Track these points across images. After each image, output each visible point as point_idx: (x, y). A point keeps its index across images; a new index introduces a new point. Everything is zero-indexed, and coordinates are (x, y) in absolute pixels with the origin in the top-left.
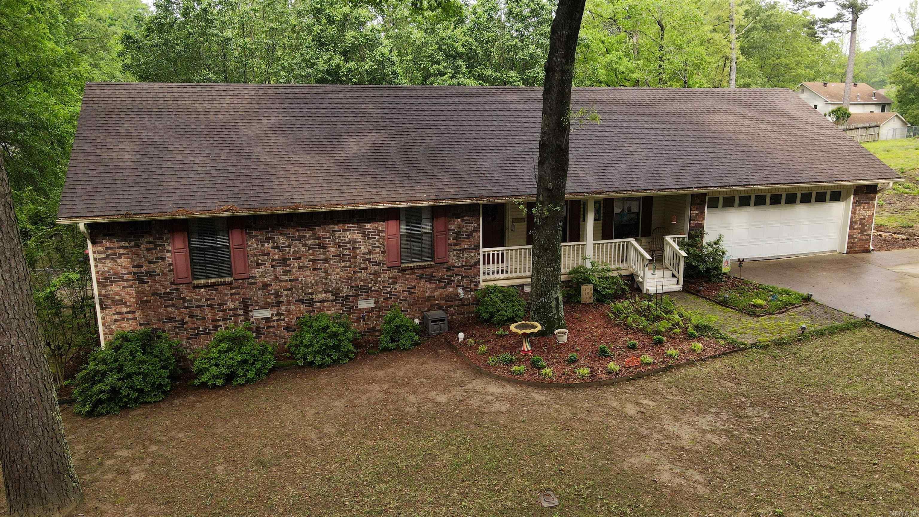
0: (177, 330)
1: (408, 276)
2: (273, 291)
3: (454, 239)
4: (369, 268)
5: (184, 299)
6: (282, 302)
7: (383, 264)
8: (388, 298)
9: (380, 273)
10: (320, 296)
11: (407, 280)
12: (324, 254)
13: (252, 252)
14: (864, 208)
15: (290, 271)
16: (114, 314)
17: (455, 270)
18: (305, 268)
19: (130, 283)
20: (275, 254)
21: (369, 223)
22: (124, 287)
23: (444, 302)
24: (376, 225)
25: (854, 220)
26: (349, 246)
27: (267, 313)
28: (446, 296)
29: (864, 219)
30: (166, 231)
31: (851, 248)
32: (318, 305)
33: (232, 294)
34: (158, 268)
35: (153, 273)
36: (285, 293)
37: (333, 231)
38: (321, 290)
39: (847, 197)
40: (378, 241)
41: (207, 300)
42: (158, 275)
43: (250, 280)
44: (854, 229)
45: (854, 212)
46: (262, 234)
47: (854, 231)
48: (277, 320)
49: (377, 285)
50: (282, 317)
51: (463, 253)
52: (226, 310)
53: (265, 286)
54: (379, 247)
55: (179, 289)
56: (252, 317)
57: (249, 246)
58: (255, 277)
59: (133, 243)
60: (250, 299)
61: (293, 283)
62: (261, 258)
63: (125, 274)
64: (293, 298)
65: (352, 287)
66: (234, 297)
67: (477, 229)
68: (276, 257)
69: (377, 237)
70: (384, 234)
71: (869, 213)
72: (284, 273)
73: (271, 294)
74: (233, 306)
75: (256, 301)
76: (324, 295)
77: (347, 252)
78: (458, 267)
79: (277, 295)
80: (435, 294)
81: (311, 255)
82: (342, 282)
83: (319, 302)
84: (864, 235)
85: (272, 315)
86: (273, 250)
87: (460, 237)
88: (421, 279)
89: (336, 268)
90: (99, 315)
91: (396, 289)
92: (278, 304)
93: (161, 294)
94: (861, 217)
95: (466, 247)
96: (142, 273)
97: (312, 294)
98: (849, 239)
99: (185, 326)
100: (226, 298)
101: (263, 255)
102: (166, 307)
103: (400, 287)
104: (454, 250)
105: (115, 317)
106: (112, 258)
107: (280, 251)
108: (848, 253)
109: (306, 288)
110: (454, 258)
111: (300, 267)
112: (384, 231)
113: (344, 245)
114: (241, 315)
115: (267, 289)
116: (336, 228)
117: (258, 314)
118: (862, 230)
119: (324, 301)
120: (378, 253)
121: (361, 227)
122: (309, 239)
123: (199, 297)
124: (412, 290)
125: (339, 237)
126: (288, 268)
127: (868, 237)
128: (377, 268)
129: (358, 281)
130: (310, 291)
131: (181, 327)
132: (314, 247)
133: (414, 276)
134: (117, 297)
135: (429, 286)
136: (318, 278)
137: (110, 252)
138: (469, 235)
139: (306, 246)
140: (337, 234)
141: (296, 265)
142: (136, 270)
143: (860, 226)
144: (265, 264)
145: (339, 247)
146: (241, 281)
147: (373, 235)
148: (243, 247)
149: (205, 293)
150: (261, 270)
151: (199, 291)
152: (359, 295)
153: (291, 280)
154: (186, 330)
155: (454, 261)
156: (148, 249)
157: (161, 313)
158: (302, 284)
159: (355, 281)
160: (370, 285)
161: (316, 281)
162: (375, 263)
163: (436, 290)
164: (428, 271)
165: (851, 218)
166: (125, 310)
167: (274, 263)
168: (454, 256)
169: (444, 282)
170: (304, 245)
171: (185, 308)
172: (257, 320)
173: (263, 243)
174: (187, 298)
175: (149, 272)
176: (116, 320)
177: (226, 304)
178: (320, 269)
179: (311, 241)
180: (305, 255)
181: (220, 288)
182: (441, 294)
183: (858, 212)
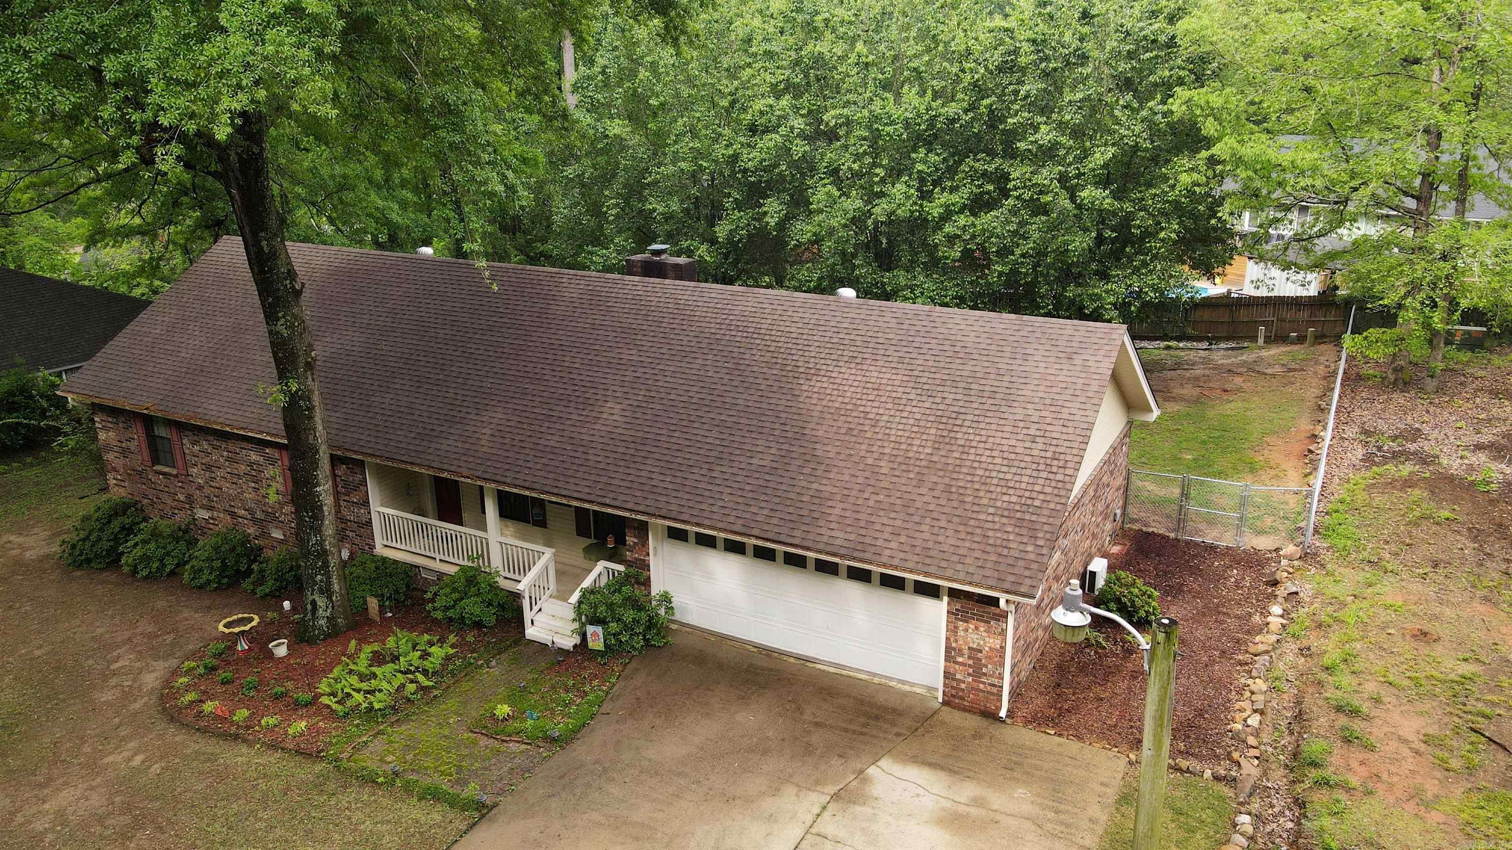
2: (206, 494)
3: (342, 487)
6: (214, 507)
9: (283, 505)
10: (240, 511)
13: (187, 451)
15: (216, 479)
16: (114, 479)
17: (348, 524)
18: (225, 479)
19: (118, 455)
20: (203, 458)
21: (267, 447)
22: (116, 457)
24: (273, 451)
25: (954, 645)
26: (254, 467)
27: (205, 514)
29: (981, 651)
30: (132, 420)
31: (953, 696)
32: (240, 520)
33: (179, 487)
34: (132, 446)
35: (129, 451)
36: (215, 499)
37: (240, 448)
38: (240, 505)
40: (277, 469)
41: (165, 486)
42: (133, 453)
43: (190, 478)
45: (952, 630)
47: (957, 667)
48: (213, 524)
49: (283, 516)
50: (216, 522)
51: (353, 506)
52: (178, 501)
53: (200, 488)
55: (146, 470)
56: (196, 514)
57: (185, 445)
58: (192, 476)
59: (115, 423)
60: (192, 496)
61: (219, 491)
62: (193, 458)
63: (115, 446)
64: (221, 506)
65: (263, 511)
66: (181, 490)
68: (204, 461)
69: (276, 465)
70: (280, 463)
71: (993, 642)
72: (212, 479)
73: (206, 497)
74: (182, 499)
75: (197, 500)
76: (243, 512)
77: (253, 473)
78: (350, 521)
79: (209, 499)
81: (228, 467)
82: (255, 503)
83: (240, 517)
84: (984, 683)
85: (209, 517)
86: (200, 454)
87: (348, 487)
89: (248, 487)
92: (211, 508)
93: (137, 471)
94: (971, 645)
95: (355, 500)
96: (123, 448)
97: (234, 507)
98: (945, 677)
99: (155, 505)
100: (176, 489)
101: (195, 456)
102: (142, 483)
104: (344, 501)
105: (114, 482)
106: (107, 429)
107: (206, 456)
108: (945, 703)
109: (229, 500)
110: (345, 510)
111: (222, 477)
112: (279, 460)
113: (251, 465)
114: (188, 509)
115: (202, 490)
116: (242, 445)
117: (199, 513)
118: (977, 672)
119: (244, 518)
120: (278, 482)
121: (261, 449)
122: (225, 451)
123: (159, 482)
125: (246, 456)
126: (213, 475)
127: (995, 690)
128: (280, 498)
129: (267, 507)
130: (232, 504)
131: (152, 506)
132: (229, 459)
134: (113, 465)
137: (104, 424)
138: (355, 488)
140: (244, 452)
141: (219, 473)
142: (120, 445)
143: (971, 662)
144: (197, 466)
145: (248, 465)
146: (184, 476)
147: (272, 462)
148: (180, 444)
149: (162, 480)
150: (195, 471)
151: (158, 476)
152: (270, 522)
153: (217, 488)
154: (156, 509)
155: (345, 513)
156: (123, 430)
157: (139, 488)
158: (226, 495)
159: (264, 505)
160: (277, 515)
161: (235, 495)
165: (948, 639)
166: (119, 477)
167: (203, 467)
168: (345, 507)
170: (222, 456)
171: (153, 489)
172: (199, 518)
173: (193, 445)
174: (153, 480)
175: (127, 449)
176: (115, 485)
177: (177, 495)
178: (237, 484)
179: (226, 454)
180: (223, 466)
181: (171, 478)
183: (962, 633)
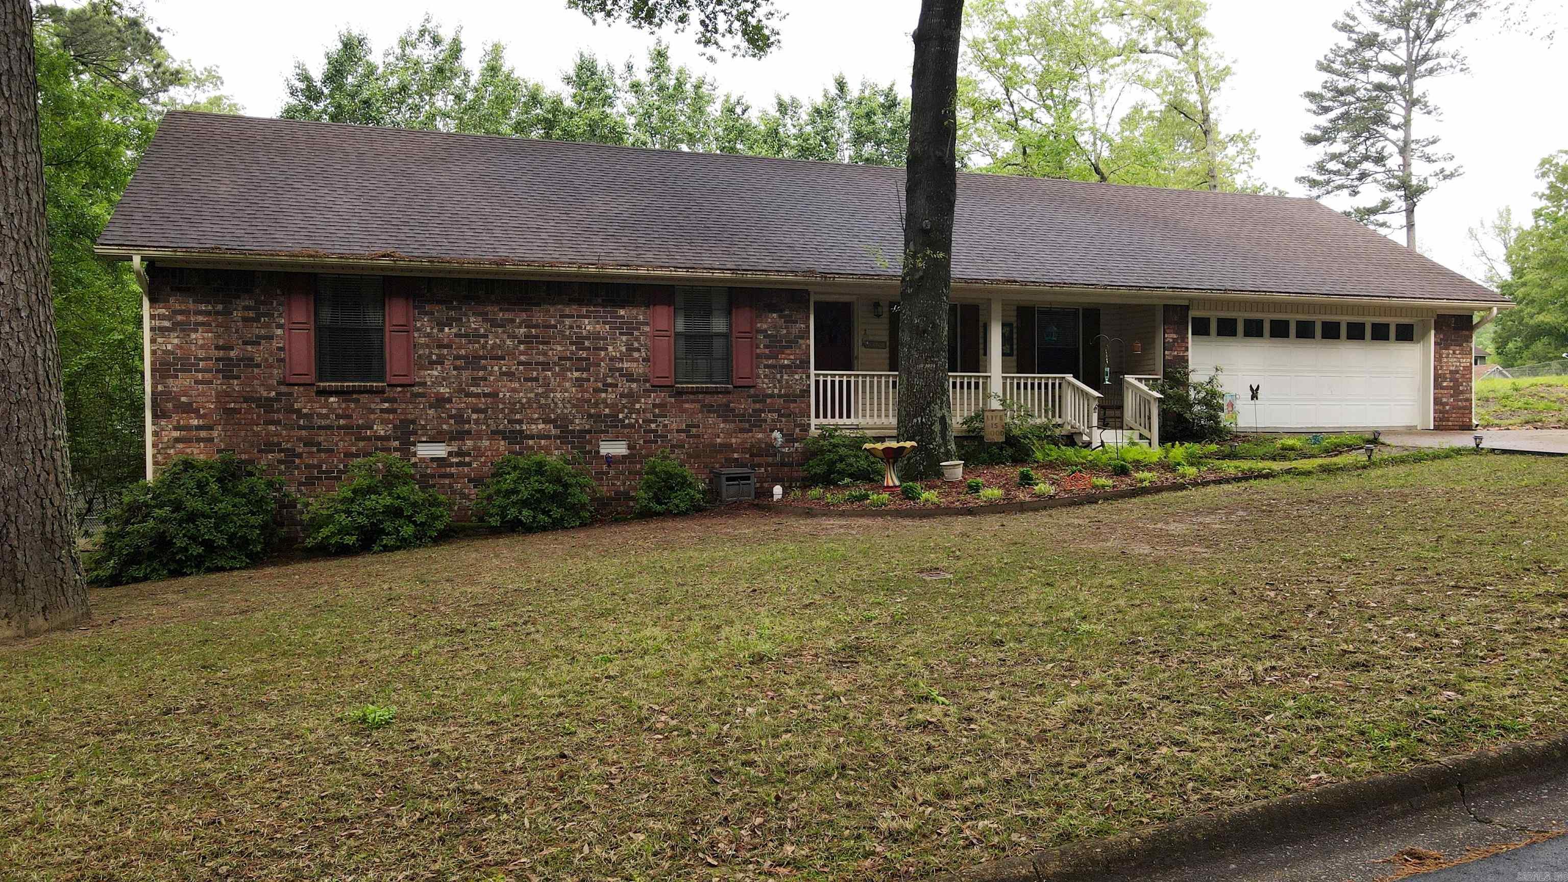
0: (283, 467)
1: (687, 406)
2: (454, 411)
3: (766, 347)
4: (620, 385)
5: (298, 412)
6: (469, 432)
7: (646, 381)
8: (651, 442)
9: (639, 397)
10: (534, 427)
11: (684, 411)
12: (545, 354)
13: (422, 340)
14: (1454, 353)
15: (486, 379)
16: (176, 429)
17: (768, 401)
18: (510, 375)
19: (208, 376)
20: (460, 348)
21: (623, 307)
22: (197, 382)
23: (747, 456)
24: (635, 312)
25: (1440, 372)
26: (587, 343)
27: (440, 450)
28: (752, 446)
29: (1457, 372)
30: (278, 292)
31: (1441, 419)
32: (531, 442)
33: (382, 411)
34: (258, 353)
35: (249, 362)
36: (475, 416)
37: (561, 316)
38: (536, 416)
39: (1424, 335)
40: (637, 339)
41: (338, 417)
42: (258, 366)
43: (416, 389)
44: (1443, 388)
45: (1438, 358)
46: (439, 311)
47: (1442, 391)
48: (458, 464)
49: (634, 416)
50: (467, 459)
51: (781, 372)
52: (369, 439)
53: (440, 402)
54: (638, 350)
55: (291, 394)
56: (415, 454)
57: (418, 330)
58: (424, 384)
59: (220, 307)
60: (413, 422)
61: (489, 400)
62: (437, 351)
63: (201, 360)
64: (488, 426)
65: (590, 416)
66: (386, 416)
67: (805, 335)
68: (463, 352)
69: (636, 333)
70: (647, 329)
71: (1465, 362)
72: (476, 381)
73: (451, 417)
74: (382, 433)
75: (424, 427)
76: (541, 426)
77: (584, 355)
78: (772, 396)
79: (460, 418)
80: (734, 440)
81: (521, 353)
82: (574, 406)
83: (532, 437)
84: (1461, 400)
85: (450, 454)
86: (457, 340)
87: (777, 345)
88: (709, 412)
89: (564, 379)
90: (149, 428)
91: (665, 426)
92: (461, 436)
93: (260, 399)
94: (1451, 368)
95: (786, 362)
96: (231, 359)
97: (520, 422)
98: (1435, 403)
99: (297, 461)
100: (372, 416)
101: (440, 346)
102: (268, 422)
103: (673, 422)
104: (766, 366)
105: (176, 434)
106: (183, 330)
107: (470, 343)
108: (1436, 428)
109: (512, 412)
110: (766, 381)
111: (503, 374)
112: (647, 324)
113: (579, 342)
114: (396, 450)
115: (444, 407)
116: (567, 311)
117: (426, 451)
118: (1457, 391)
119: (541, 437)
120: (636, 360)
121: (609, 312)
122: (520, 327)
123: (324, 411)
124: (694, 430)
125: (571, 327)
126: (481, 373)
127: (1468, 404)
128: (634, 385)
129: (602, 406)
130: (518, 417)
131: (289, 463)
132: (528, 340)
133: (698, 406)
134: (183, 399)
135: (722, 425)
136: (532, 395)
137: (179, 318)
138: (791, 343)
139: (515, 337)
140: (568, 322)
141: (496, 368)
142: (221, 353)
143: (1452, 384)
144: (442, 363)
145: (572, 343)
146: (399, 389)
147: (629, 329)
148: (406, 329)
149: (335, 405)
150: (435, 373)
151: (326, 401)
152: (602, 432)
153: (485, 395)
154: (298, 467)
155: (764, 384)
156: (245, 320)
157: (256, 434)
158: (504, 403)
159: (596, 404)
160: (621, 416)
161: (529, 399)
162: (630, 377)
163: (734, 435)
164: (721, 399)
165: (1435, 368)
166: (195, 422)
167: (458, 363)
168: (765, 377)
169: (749, 421)
170: (513, 336)
171: (300, 428)
172: (422, 460)
173: (441, 325)
174: (305, 411)
175: (241, 360)
176: (177, 440)
177: (372, 428)
178: (536, 379)
179: (522, 330)
180: (511, 354)
181: (364, 398)
182: (744, 442)
183: (1445, 360)
